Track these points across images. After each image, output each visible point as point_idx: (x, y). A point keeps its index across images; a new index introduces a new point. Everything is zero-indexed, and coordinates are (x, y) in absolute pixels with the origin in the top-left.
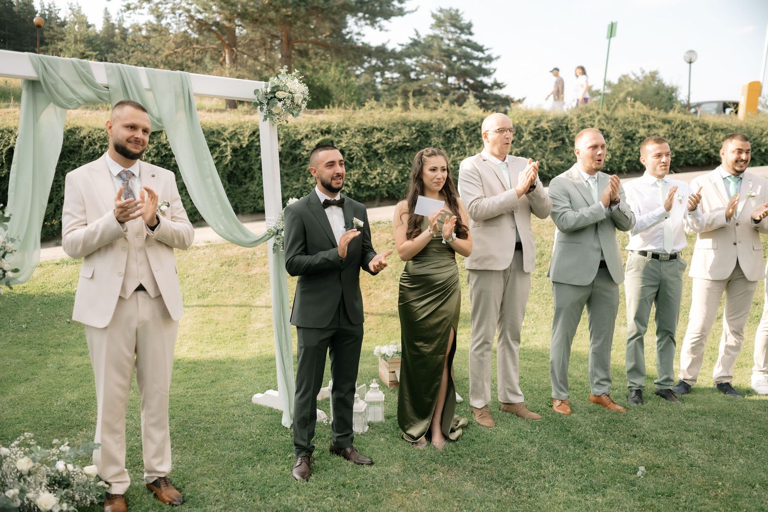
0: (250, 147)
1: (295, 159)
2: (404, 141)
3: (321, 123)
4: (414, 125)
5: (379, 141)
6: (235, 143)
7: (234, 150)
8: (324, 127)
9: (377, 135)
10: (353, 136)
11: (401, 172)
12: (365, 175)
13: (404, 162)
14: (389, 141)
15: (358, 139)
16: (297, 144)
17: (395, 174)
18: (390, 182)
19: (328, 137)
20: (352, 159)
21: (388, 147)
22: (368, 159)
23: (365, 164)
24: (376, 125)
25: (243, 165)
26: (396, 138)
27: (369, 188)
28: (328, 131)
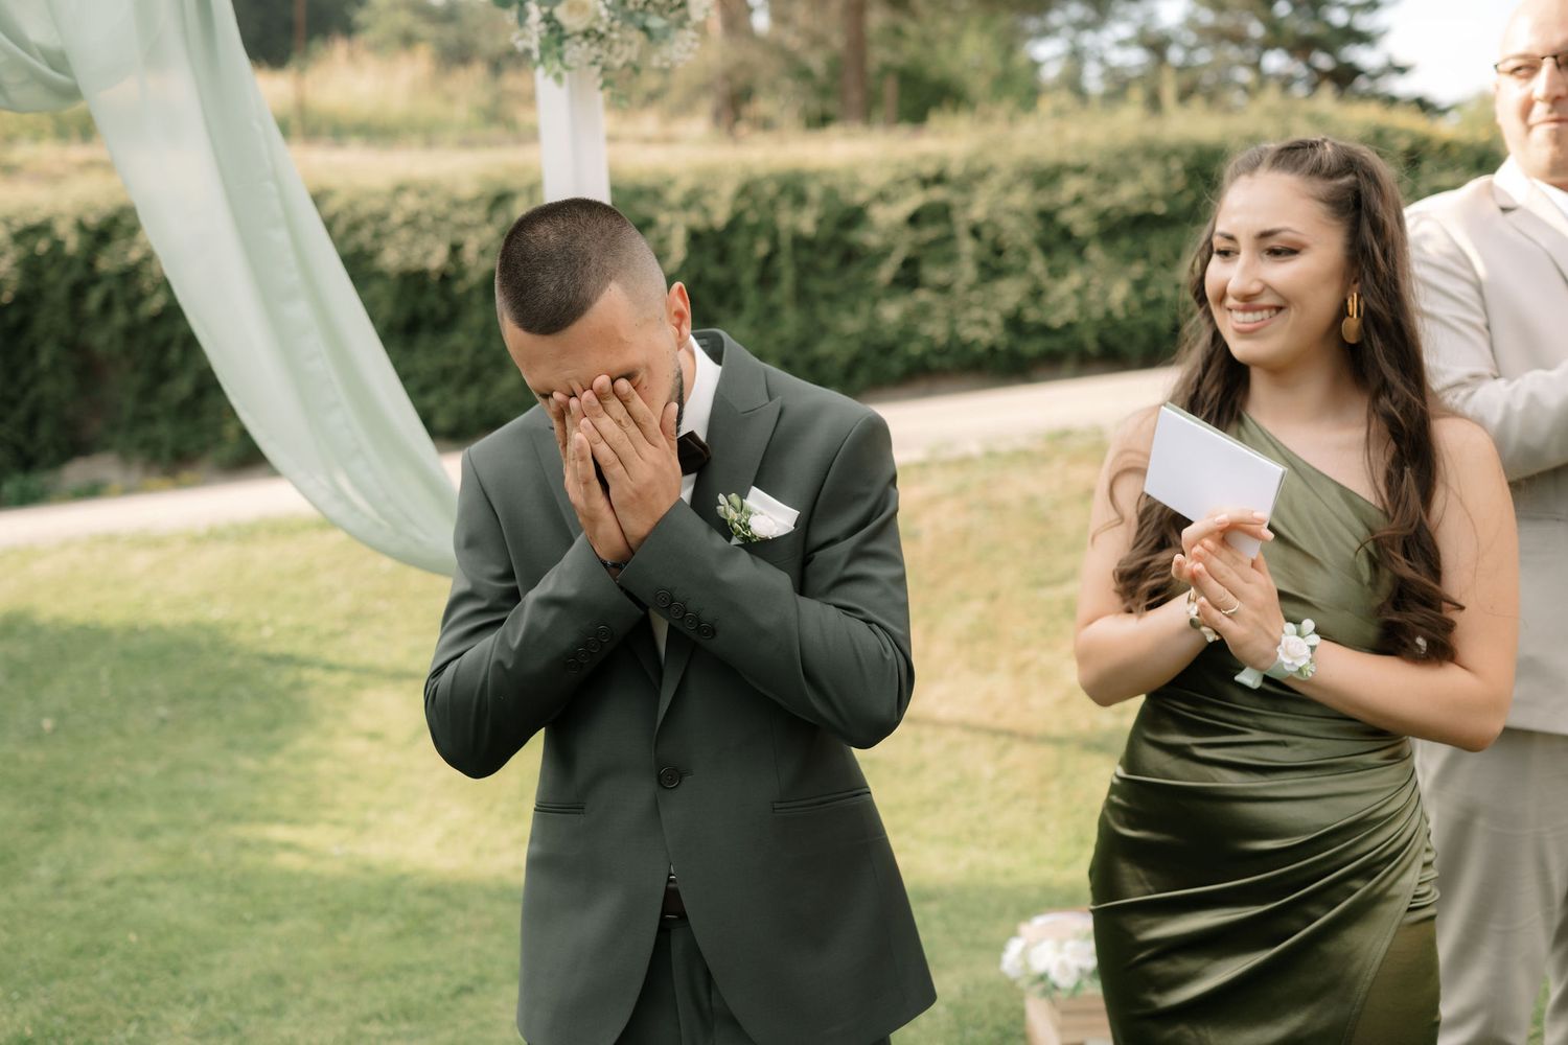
0: (734, 224)
1: (851, 256)
2: (1149, 197)
3: (924, 158)
4: (1175, 151)
5: (1078, 200)
6: (695, 219)
7: (695, 238)
8: (929, 169)
9: (1072, 186)
10: (1008, 189)
11: (1139, 286)
12: (1037, 294)
13: (1146, 256)
14: (1104, 202)
15: (1021, 198)
16: (854, 217)
17: (1120, 291)
18: (1109, 314)
19: (938, 194)
20: (998, 251)
21: (1103, 216)
22: (1047, 249)
23: (1038, 265)
24: (1072, 158)
25: (715, 273)
26: (1127, 194)
27: (1045, 330)
28: (939, 179)
